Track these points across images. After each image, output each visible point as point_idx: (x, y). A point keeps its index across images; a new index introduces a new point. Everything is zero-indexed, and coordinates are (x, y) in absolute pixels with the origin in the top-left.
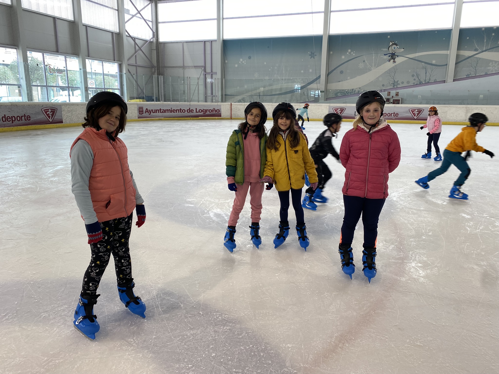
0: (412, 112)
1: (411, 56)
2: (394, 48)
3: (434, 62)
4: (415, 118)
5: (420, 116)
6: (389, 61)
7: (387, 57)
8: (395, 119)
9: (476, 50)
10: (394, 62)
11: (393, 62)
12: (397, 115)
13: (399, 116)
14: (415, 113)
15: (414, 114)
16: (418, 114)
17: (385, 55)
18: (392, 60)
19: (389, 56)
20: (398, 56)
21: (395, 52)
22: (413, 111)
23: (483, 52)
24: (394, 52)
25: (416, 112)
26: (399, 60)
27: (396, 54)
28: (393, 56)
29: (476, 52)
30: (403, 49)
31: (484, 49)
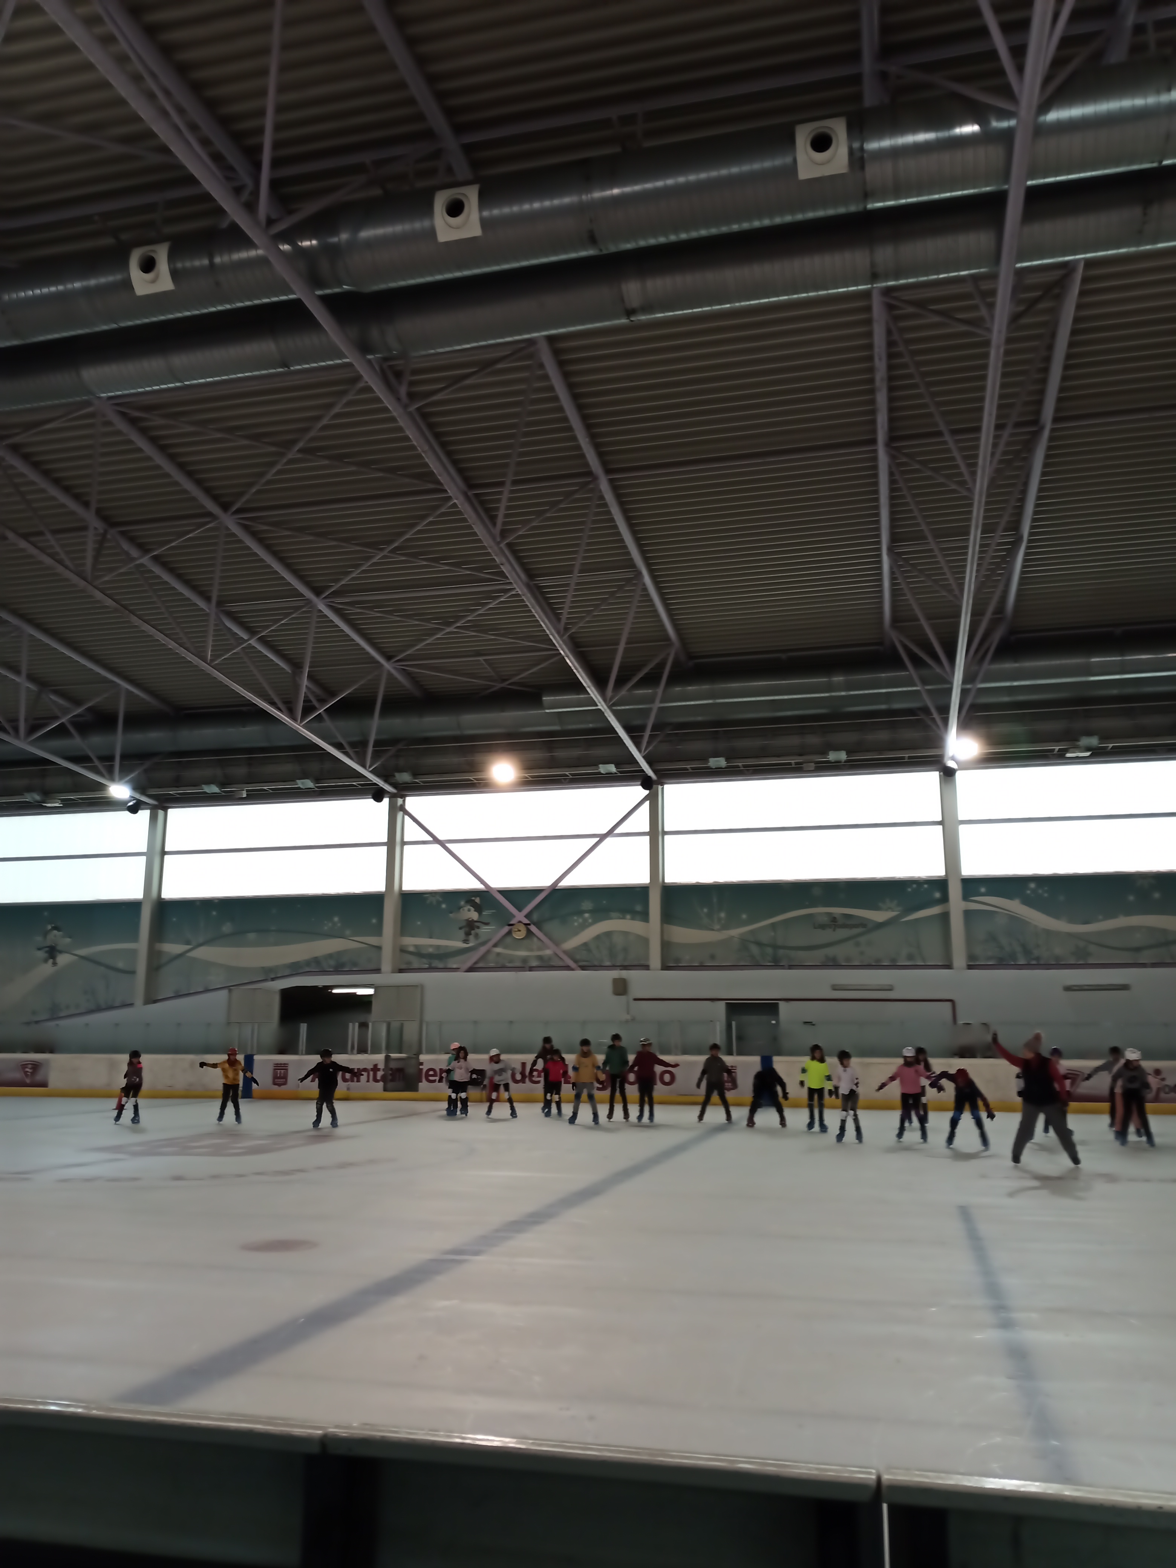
1: (83, 952)
2: (56, 936)
3: (120, 965)
5: (36, 1077)
6: (46, 961)
7: (41, 954)
9: (188, 943)
10: (55, 964)
11: (52, 964)
17: (39, 949)
18: (51, 961)
19: (46, 952)
20: (61, 952)
21: (57, 945)
23: (198, 946)
24: (54, 945)
27: (59, 948)
28: (53, 953)
29: (188, 947)
30: (70, 938)
31: (201, 940)
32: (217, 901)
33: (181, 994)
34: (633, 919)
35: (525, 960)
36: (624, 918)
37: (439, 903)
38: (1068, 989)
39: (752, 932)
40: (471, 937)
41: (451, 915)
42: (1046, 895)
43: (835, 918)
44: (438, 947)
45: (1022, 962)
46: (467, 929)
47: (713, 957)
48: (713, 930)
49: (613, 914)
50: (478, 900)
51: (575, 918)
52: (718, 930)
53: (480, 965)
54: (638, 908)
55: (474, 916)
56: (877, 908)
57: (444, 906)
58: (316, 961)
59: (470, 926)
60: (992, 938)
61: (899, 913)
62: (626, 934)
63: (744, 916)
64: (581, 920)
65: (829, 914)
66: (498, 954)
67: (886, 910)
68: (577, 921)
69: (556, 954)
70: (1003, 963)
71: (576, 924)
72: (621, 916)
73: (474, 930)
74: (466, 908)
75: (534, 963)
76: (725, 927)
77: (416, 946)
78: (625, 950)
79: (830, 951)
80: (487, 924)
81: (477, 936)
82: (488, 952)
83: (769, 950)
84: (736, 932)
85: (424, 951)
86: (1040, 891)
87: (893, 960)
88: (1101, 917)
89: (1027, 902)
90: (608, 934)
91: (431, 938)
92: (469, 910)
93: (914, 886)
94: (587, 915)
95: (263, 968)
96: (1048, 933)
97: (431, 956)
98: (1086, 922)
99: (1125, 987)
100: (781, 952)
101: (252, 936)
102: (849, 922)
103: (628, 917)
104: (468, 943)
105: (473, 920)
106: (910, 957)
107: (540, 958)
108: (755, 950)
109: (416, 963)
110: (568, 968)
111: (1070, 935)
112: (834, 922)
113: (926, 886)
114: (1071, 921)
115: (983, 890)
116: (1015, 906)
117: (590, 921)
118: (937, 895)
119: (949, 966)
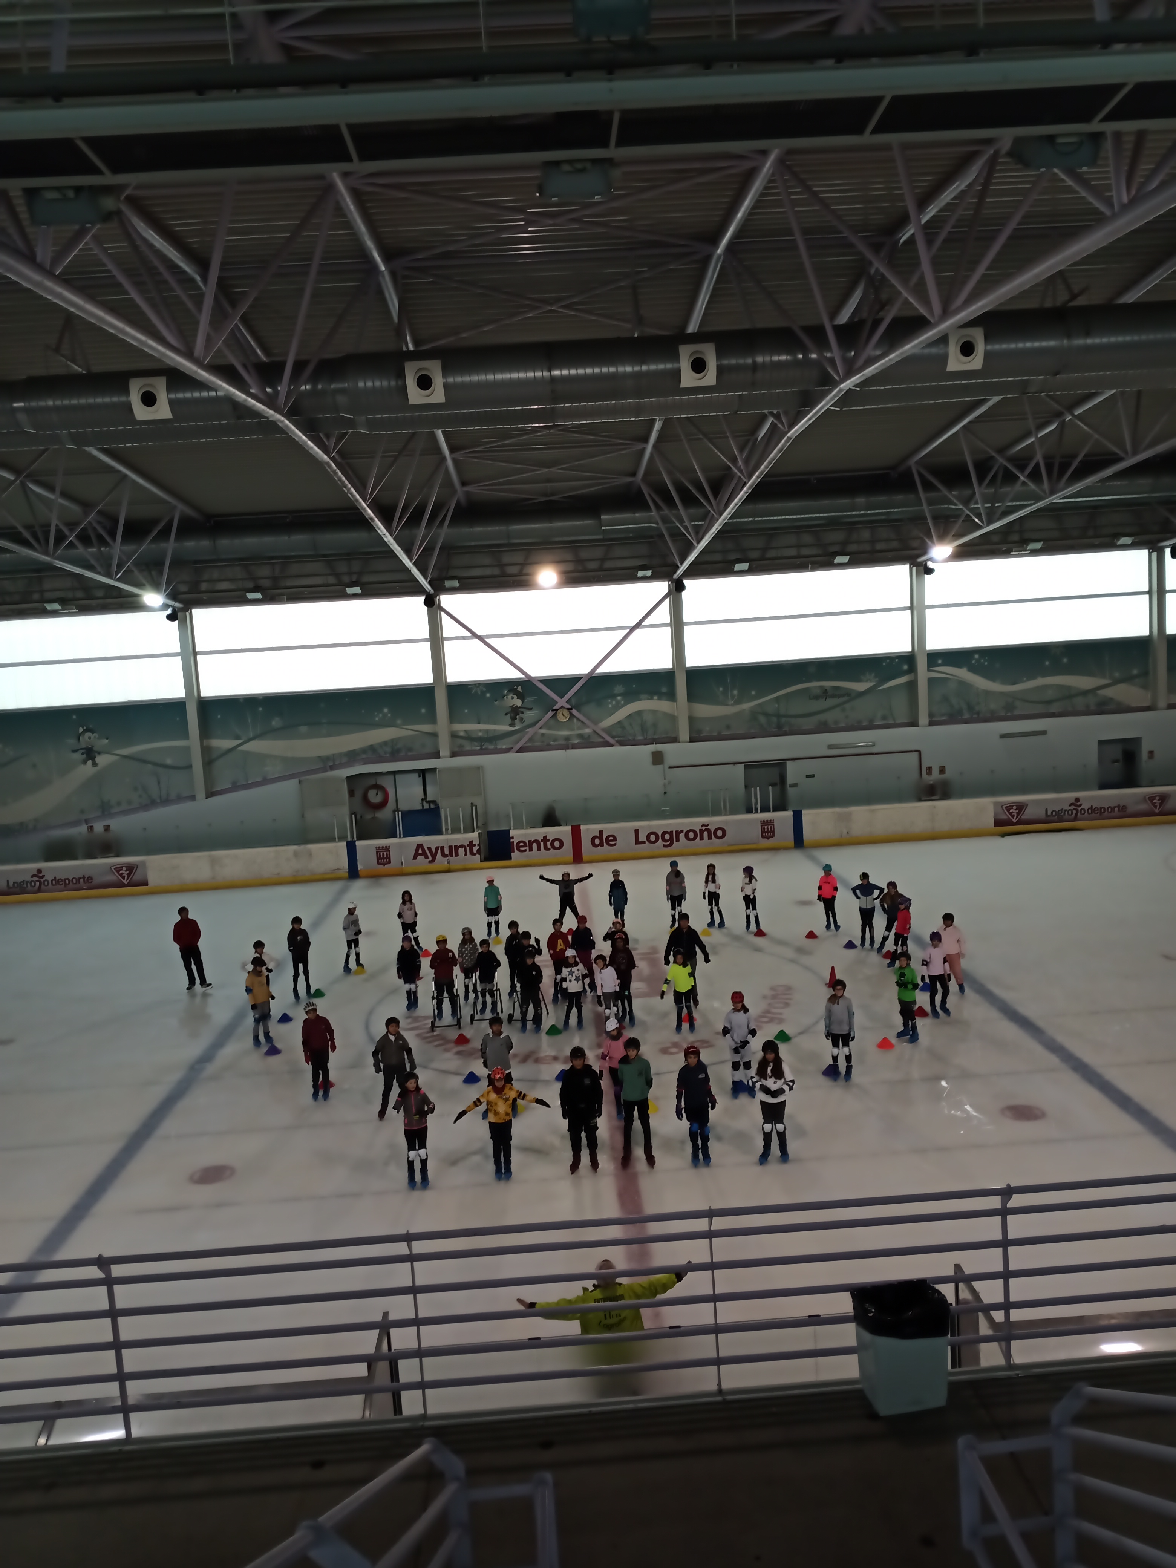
0: (118, 872)
1: (126, 751)
2: (90, 738)
3: (169, 761)
4: (125, 882)
5: (134, 877)
6: (85, 762)
7: (78, 756)
8: (89, 888)
9: (237, 737)
10: (95, 764)
11: (92, 765)
12: (90, 881)
13: (97, 880)
14: (122, 873)
15: (121, 875)
16: (129, 875)
17: (74, 751)
18: (90, 762)
19: (83, 754)
20: (99, 753)
21: (93, 746)
22: (118, 869)
23: (250, 740)
24: (90, 747)
25: (124, 871)
26: (103, 760)
27: (95, 749)
28: (90, 754)
29: (239, 742)
30: (107, 739)
31: (251, 735)
32: (261, 698)
33: (238, 784)
34: (659, 699)
35: (567, 738)
36: (652, 699)
37: (484, 693)
38: (1003, 736)
39: (760, 705)
40: (517, 721)
41: (496, 703)
42: (986, 663)
43: (826, 690)
44: (487, 731)
45: (966, 716)
46: (512, 715)
47: (728, 727)
48: (727, 705)
49: (642, 696)
50: (519, 689)
51: (609, 701)
52: (732, 705)
53: (529, 744)
54: (664, 690)
55: (518, 703)
56: (858, 680)
57: (488, 695)
58: (372, 748)
59: (515, 712)
60: (946, 699)
61: (875, 683)
62: (654, 712)
63: (753, 693)
64: (614, 703)
65: (821, 687)
66: (543, 735)
67: (867, 681)
68: (611, 703)
69: (595, 732)
70: (954, 718)
71: (610, 706)
72: (650, 698)
73: (519, 715)
74: (510, 696)
75: (576, 741)
76: (738, 702)
77: (466, 731)
78: (655, 725)
79: (822, 717)
80: (531, 709)
81: (521, 719)
82: (536, 733)
83: (775, 719)
84: (747, 706)
85: (474, 736)
86: (982, 661)
87: (871, 721)
88: (1025, 679)
89: (973, 669)
90: (639, 713)
91: (479, 723)
92: (513, 698)
93: (888, 661)
94: (619, 698)
95: (319, 757)
96: (987, 693)
97: (480, 740)
98: (1014, 683)
99: (1044, 733)
100: (783, 720)
101: (303, 729)
102: (837, 693)
103: (656, 698)
104: (515, 727)
105: (517, 706)
106: (884, 718)
107: (581, 736)
108: (762, 719)
109: (468, 747)
110: (608, 745)
111: (1002, 694)
112: (825, 694)
113: (897, 660)
114: (1004, 682)
115: (940, 662)
116: (963, 673)
117: (622, 702)
118: (906, 667)
119: (914, 724)
